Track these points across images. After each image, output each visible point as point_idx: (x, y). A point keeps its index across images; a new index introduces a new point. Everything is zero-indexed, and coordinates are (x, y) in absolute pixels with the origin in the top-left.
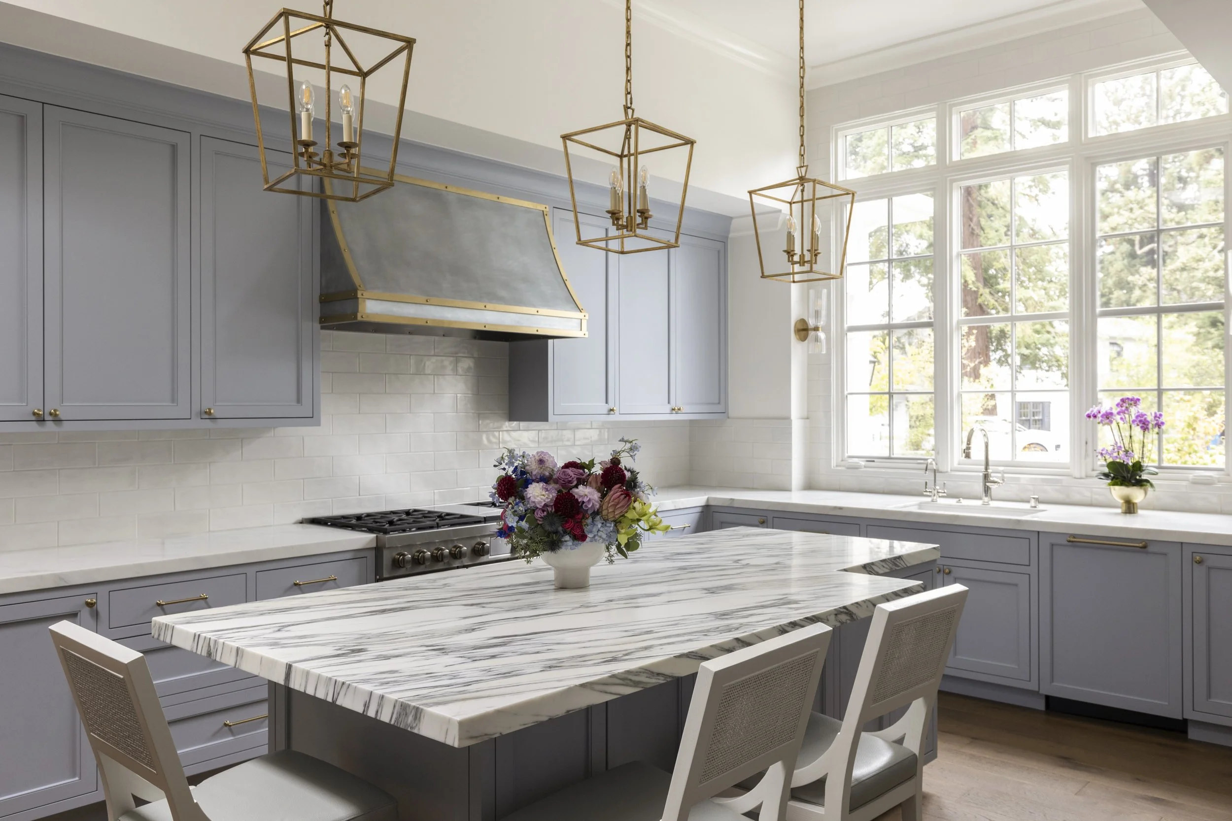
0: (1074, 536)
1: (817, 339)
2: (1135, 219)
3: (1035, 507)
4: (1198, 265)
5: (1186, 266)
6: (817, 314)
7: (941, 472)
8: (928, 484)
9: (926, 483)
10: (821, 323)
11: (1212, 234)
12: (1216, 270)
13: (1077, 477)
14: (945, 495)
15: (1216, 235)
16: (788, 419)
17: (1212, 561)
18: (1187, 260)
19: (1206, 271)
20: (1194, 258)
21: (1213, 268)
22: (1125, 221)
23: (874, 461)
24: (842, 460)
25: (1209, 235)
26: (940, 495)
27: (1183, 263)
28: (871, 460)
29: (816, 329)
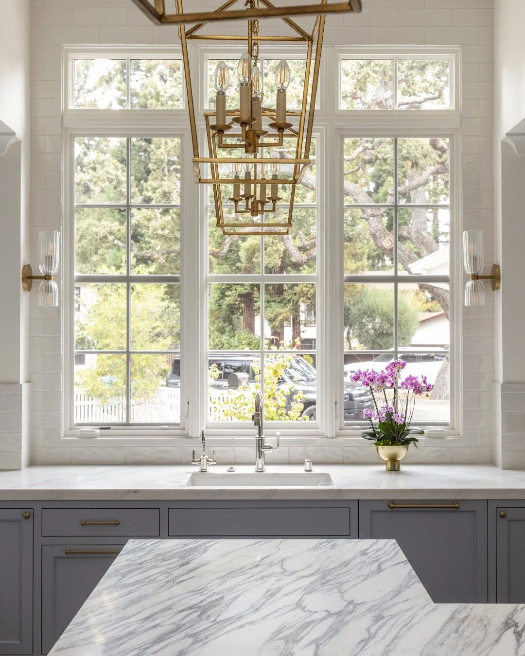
0: (393, 502)
1: (49, 290)
2: (99, 178)
3: (310, 471)
4: (148, 224)
5: (139, 224)
6: (49, 260)
7: (191, 438)
8: (195, 452)
9: (194, 451)
10: (54, 272)
11: (157, 198)
12: (163, 229)
13: (328, 436)
14: (215, 463)
15: (160, 199)
16: (16, 383)
17: (512, 514)
18: (140, 218)
19: (155, 229)
20: (145, 217)
21: (160, 227)
22: (91, 178)
23: (110, 428)
24: (70, 429)
25: (155, 198)
26: (210, 463)
27: (138, 221)
28: (105, 427)
29: (47, 277)
